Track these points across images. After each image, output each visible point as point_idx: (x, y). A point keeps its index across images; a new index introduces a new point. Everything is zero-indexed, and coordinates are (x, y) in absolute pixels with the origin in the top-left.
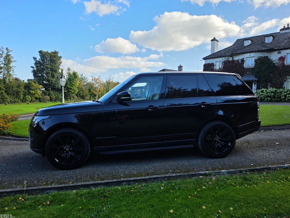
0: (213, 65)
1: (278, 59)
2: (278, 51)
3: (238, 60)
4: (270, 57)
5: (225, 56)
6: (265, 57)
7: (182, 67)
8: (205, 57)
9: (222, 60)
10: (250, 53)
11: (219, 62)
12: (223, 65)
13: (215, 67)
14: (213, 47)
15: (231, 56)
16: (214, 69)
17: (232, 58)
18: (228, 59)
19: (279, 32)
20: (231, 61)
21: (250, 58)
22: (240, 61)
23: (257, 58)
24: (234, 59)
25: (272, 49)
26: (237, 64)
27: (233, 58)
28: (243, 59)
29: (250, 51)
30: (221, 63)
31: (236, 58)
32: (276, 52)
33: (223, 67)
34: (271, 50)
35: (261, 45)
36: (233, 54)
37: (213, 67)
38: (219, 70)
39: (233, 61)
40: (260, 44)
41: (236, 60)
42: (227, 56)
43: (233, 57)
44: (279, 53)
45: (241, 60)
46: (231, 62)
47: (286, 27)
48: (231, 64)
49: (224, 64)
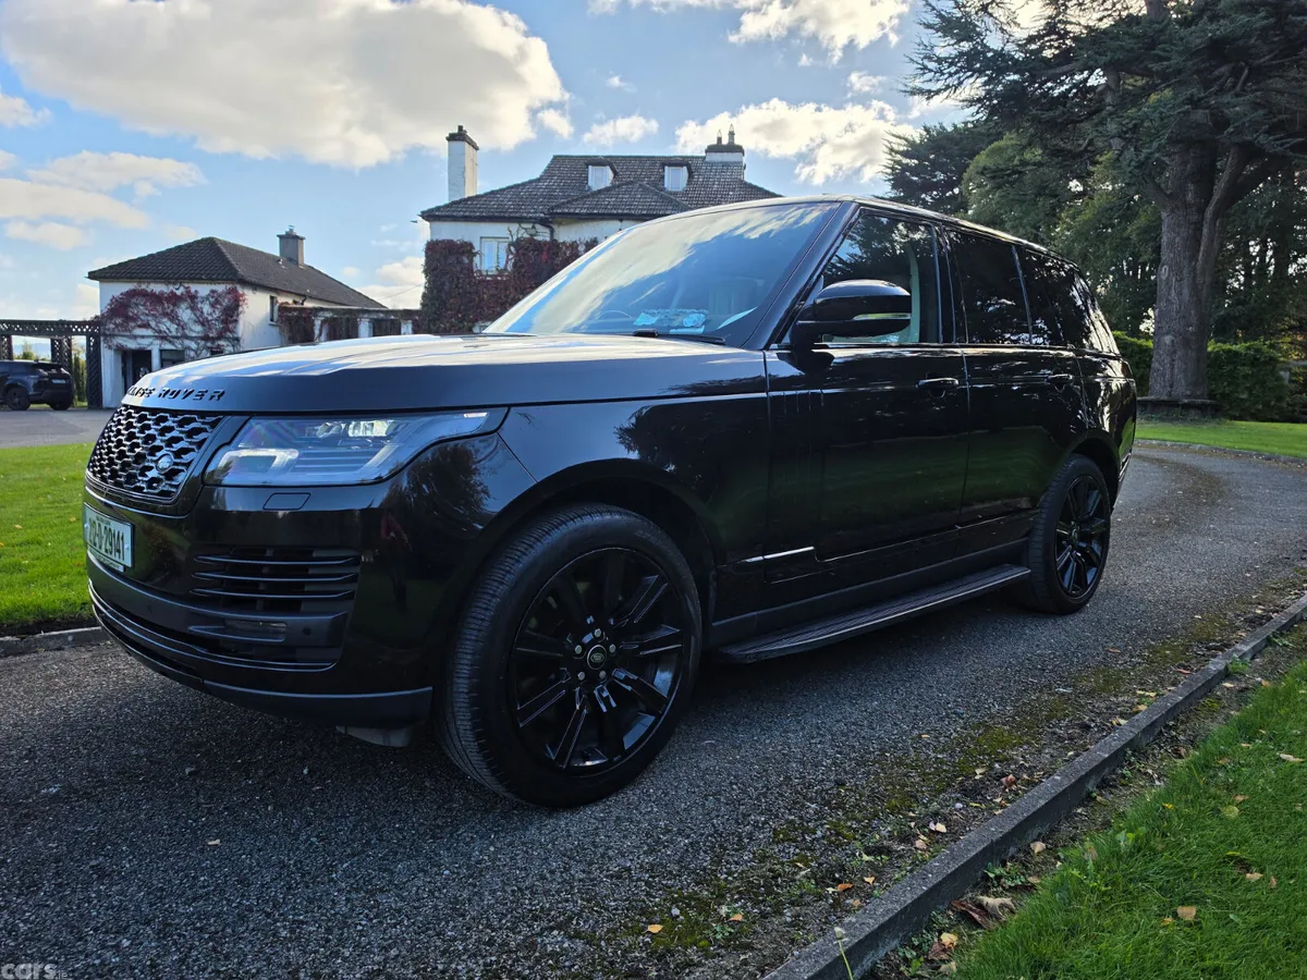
0: (471, 250)
3: (574, 246)
5: (520, 220)
7: (302, 239)
8: (432, 210)
9: (506, 234)
10: (621, 220)
11: (495, 243)
12: (511, 257)
13: (476, 260)
14: (457, 172)
15: (545, 222)
16: (475, 269)
17: (548, 231)
18: (532, 235)
19: (704, 158)
20: (545, 243)
24: (556, 237)
27: (552, 232)
28: (595, 241)
29: (620, 211)
30: (504, 246)
31: (566, 235)
33: (515, 265)
35: (656, 194)
36: (557, 213)
37: (471, 261)
38: (496, 276)
39: (554, 243)
40: (651, 191)
41: (564, 243)
42: (531, 218)
43: (555, 227)
46: (545, 249)
47: (725, 141)
48: (544, 257)
49: (517, 254)
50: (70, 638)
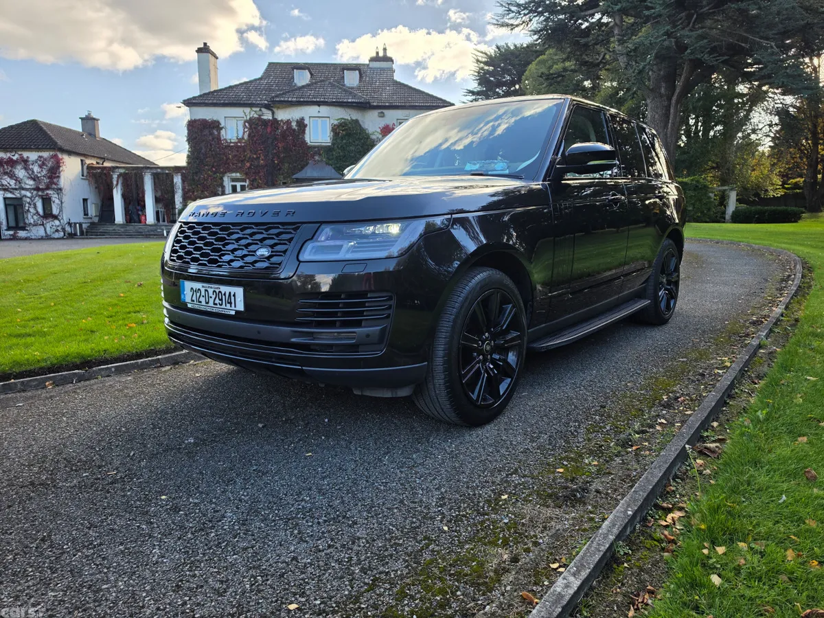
0: (218, 126)
1: (379, 130)
2: (380, 111)
3: (288, 122)
4: (364, 122)
5: (251, 105)
6: (353, 120)
8: (191, 99)
9: (242, 115)
10: (319, 106)
11: (234, 121)
12: (246, 130)
13: (223, 132)
14: (205, 73)
15: (268, 107)
16: (222, 139)
17: (270, 112)
18: (260, 116)
19: (368, 65)
20: (269, 120)
21: (320, 120)
22: (294, 124)
23: (336, 122)
24: (276, 117)
25: (369, 103)
26: (287, 133)
27: (273, 113)
28: (302, 119)
29: (318, 100)
30: (241, 123)
31: (283, 115)
32: (376, 113)
33: (249, 135)
34: (364, 106)
35: (340, 88)
36: (276, 101)
37: (219, 133)
38: (237, 143)
39: (275, 121)
40: (338, 86)
41: (282, 121)
42: (258, 104)
43: (275, 110)
44: (382, 115)
45: (297, 122)
46: (270, 124)
47: (381, 54)
48: (269, 130)
49: (250, 128)
50: (113, 370)
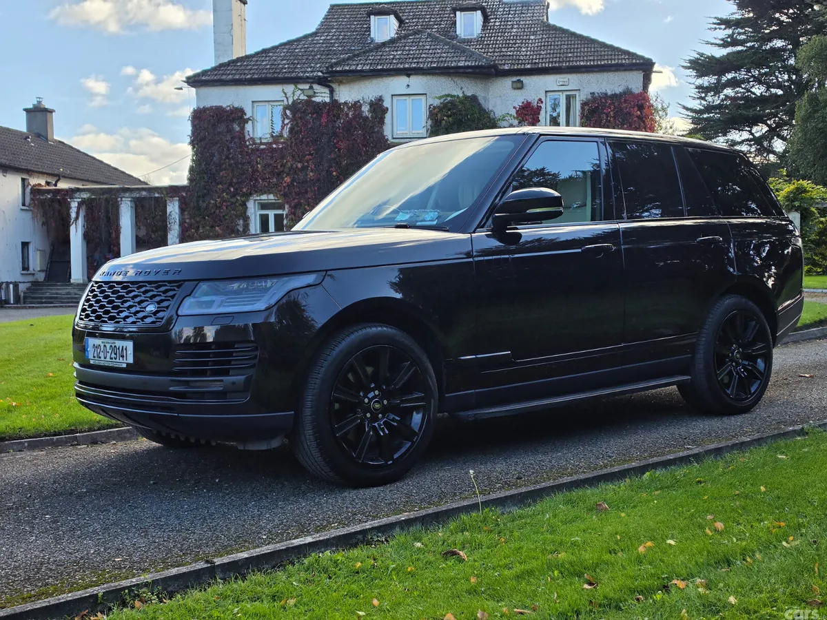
0: (241, 117)
1: (513, 112)
2: (515, 79)
3: (356, 106)
4: (485, 99)
5: (295, 81)
6: (466, 97)
7: (51, 112)
8: (199, 74)
9: (280, 96)
10: (409, 76)
11: (268, 107)
12: (286, 121)
13: (248, 127)
14: (223, 30)
15: (322, 82)
16: (247, 137)
17: (327, 90)
18: (309, 97)
20: (325, 104)
21: (409, 100)
22: (365, 109)
23: (437, 102)
24: (336, 97)
25: (495, 66)
26: (354, 123)
27: (332, 92)
28: (380, 99)
29: (407, 66)
30: (279, 110)
31: (347, 94)
32: (508, 82)
33: (291, 130)
34: (488, 72)
35: (448, 44)
36: (336, 71)
37: (243, 129)
38: (271, 144)
39: (334, 104)
40: (442, 41)
41: (346, 103)
42: (308, 77)
43: (334, 86)
44: (519, 85)
45: (372, 104)
46: (325, 110)
48: (324, 120)
49: (293, 119)
